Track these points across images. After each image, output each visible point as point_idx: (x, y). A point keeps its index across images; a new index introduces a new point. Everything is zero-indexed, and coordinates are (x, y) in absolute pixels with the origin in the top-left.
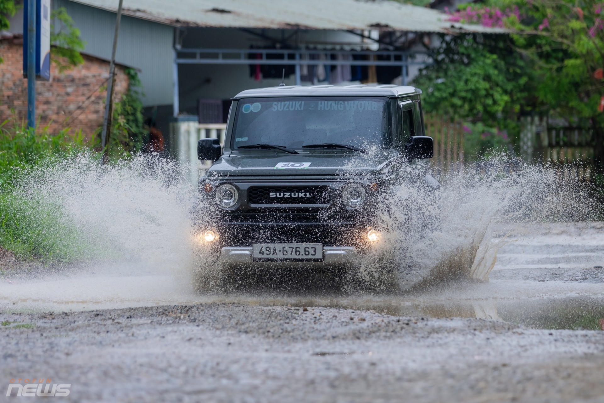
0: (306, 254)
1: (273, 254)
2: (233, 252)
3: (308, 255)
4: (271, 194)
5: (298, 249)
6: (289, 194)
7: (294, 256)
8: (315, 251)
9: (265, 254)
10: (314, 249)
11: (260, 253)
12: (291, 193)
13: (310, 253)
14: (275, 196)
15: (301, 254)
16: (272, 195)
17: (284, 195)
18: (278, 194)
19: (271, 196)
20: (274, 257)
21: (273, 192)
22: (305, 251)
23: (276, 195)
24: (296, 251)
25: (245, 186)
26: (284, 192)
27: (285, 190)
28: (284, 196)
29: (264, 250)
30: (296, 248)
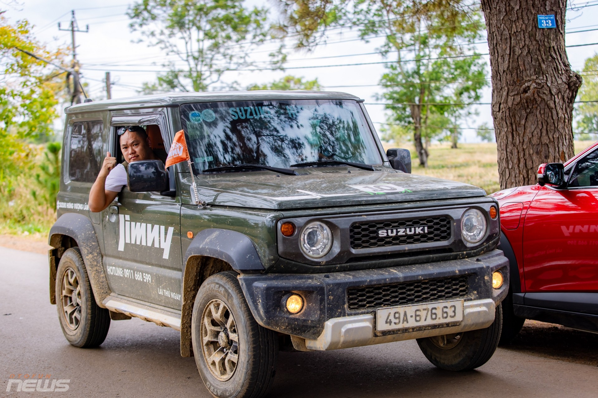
0: (443, 317)
1: (403, 323)
2: (350, 326)
3: (446, 317)
4: (380, 232)
5: (434, 311)
6: (404, 230)
7: (430, 322)
8: (454, 312)
9: (393, 324)
10: (453, 309)
11: (386, 322)
12: (406, 229)
13: (449, 315)
14: (385, 235)
15: (438, 317)
16: (382, 233)
17: (397, 232)
18: (390, 231)
19: (380, 236)
20: (406, 325)
21: (382, 228)
22: (444, 312)
23: (387, 233)
24: (432, 314)
25: (344, 223)
26: (397, 227)
27: (396, 224)
28: (397, 234)
29: (392, 317)
30: (433, 309)
